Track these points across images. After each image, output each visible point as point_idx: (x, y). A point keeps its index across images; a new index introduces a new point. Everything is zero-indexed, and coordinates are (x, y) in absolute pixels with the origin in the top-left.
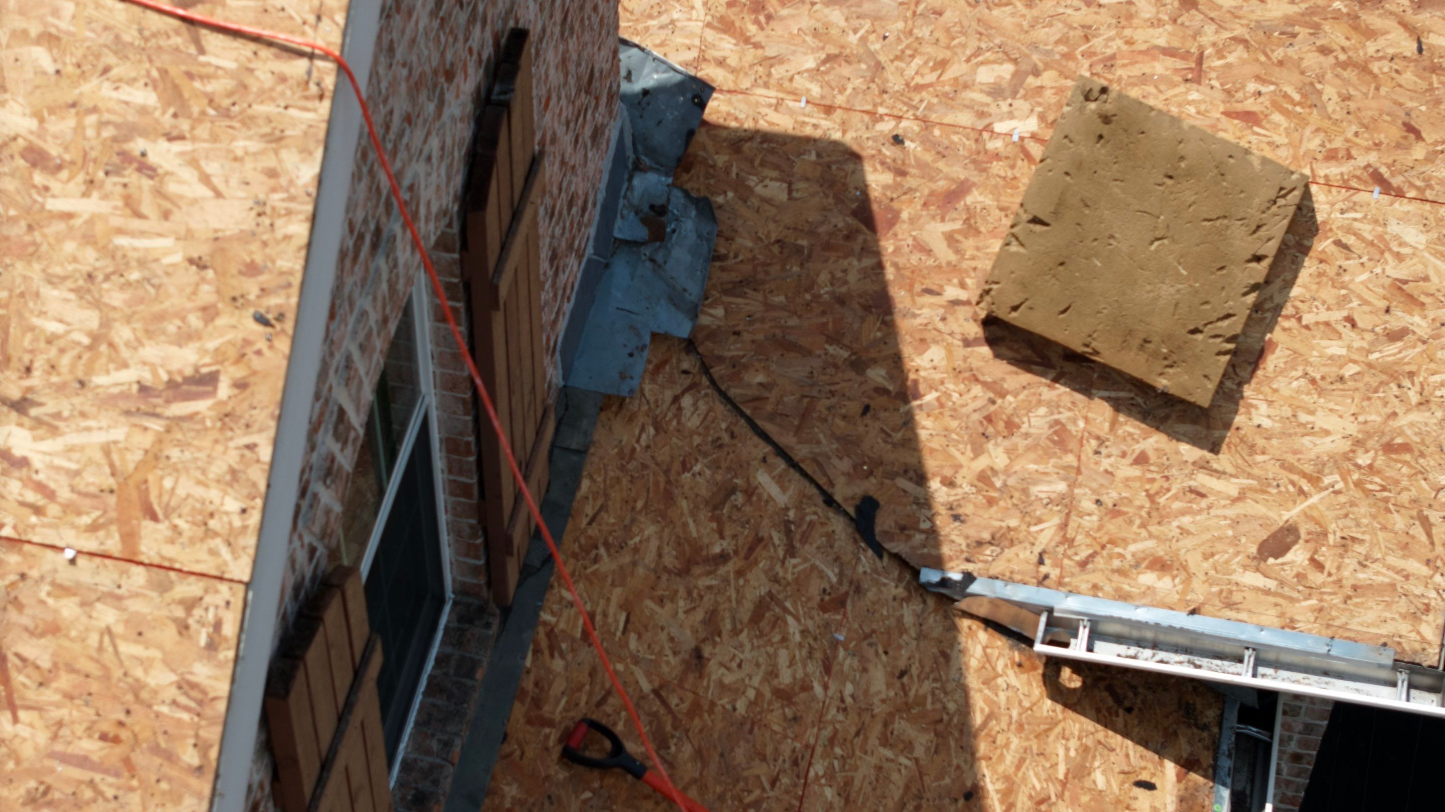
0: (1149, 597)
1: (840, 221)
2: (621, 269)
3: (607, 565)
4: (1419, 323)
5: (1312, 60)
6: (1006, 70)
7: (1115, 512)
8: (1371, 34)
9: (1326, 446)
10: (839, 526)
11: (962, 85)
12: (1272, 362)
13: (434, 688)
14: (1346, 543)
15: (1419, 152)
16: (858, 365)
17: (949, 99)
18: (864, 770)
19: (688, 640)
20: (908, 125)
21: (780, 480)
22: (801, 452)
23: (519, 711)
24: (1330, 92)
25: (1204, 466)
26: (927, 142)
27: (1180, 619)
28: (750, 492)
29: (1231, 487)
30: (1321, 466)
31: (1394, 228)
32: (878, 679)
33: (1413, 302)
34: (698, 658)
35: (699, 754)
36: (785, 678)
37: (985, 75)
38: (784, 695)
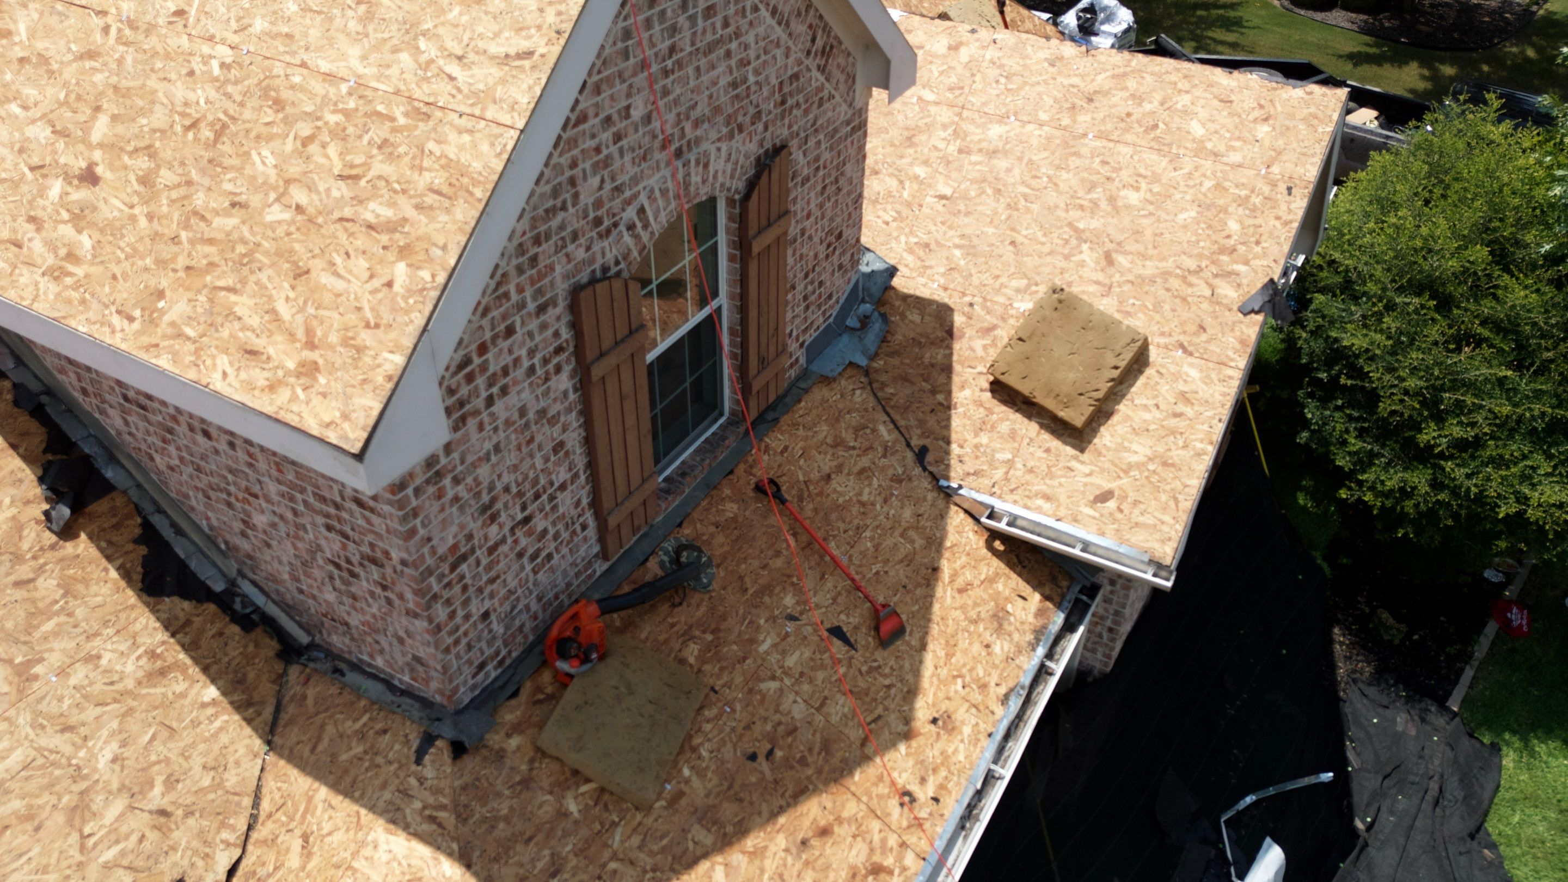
0: (1039, 510)
1: (940, 334)
2: (845, 338)
3: (801, 432)
4: (1189, 411)
5: (1162, 292)
6: (1024, 282)
7: (1031, 471)
8: (1191, 285)
9: (1134, 459)
10: (910, 455)
11: (1003, 286)
12: (1115, 419)
13: (706, 441)
14: (1136, 503)
15: (1204, 337)
16: (934, 392)
17: (998, 291)
18: (889, 542)
19: (826, 469)
20: (978, 300)
21: (889, 431)
22: (902, 423)
23: (742, 467)
24: (1167, 307)
25: (1075, 458)
26: (984, 307)
27: (1050, 522)
28: (874, 431)
29: (1087, 469)
30: (1130, 466)
31: (1186, 368)
32: (907, 514)
33: (1188, 401)
34: (828, 477)
35: (816, 510)
36: (865, 498)
37: (1015, 283)
38: (863, 504)
